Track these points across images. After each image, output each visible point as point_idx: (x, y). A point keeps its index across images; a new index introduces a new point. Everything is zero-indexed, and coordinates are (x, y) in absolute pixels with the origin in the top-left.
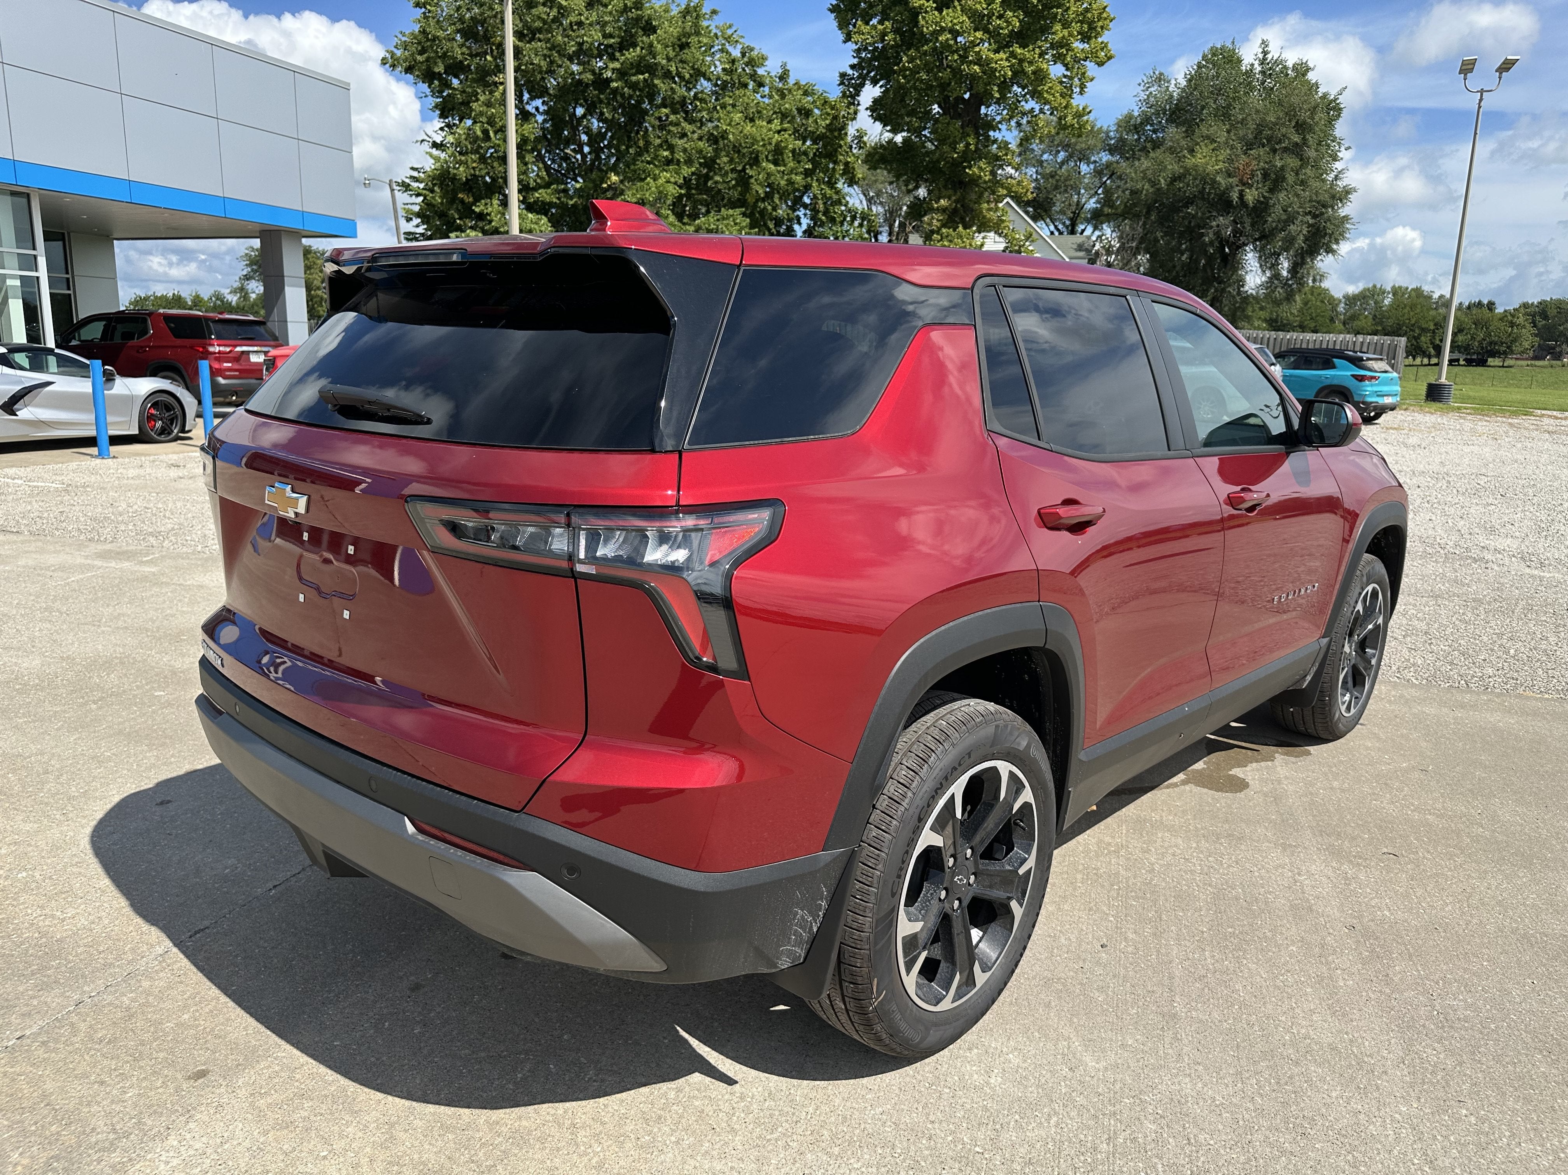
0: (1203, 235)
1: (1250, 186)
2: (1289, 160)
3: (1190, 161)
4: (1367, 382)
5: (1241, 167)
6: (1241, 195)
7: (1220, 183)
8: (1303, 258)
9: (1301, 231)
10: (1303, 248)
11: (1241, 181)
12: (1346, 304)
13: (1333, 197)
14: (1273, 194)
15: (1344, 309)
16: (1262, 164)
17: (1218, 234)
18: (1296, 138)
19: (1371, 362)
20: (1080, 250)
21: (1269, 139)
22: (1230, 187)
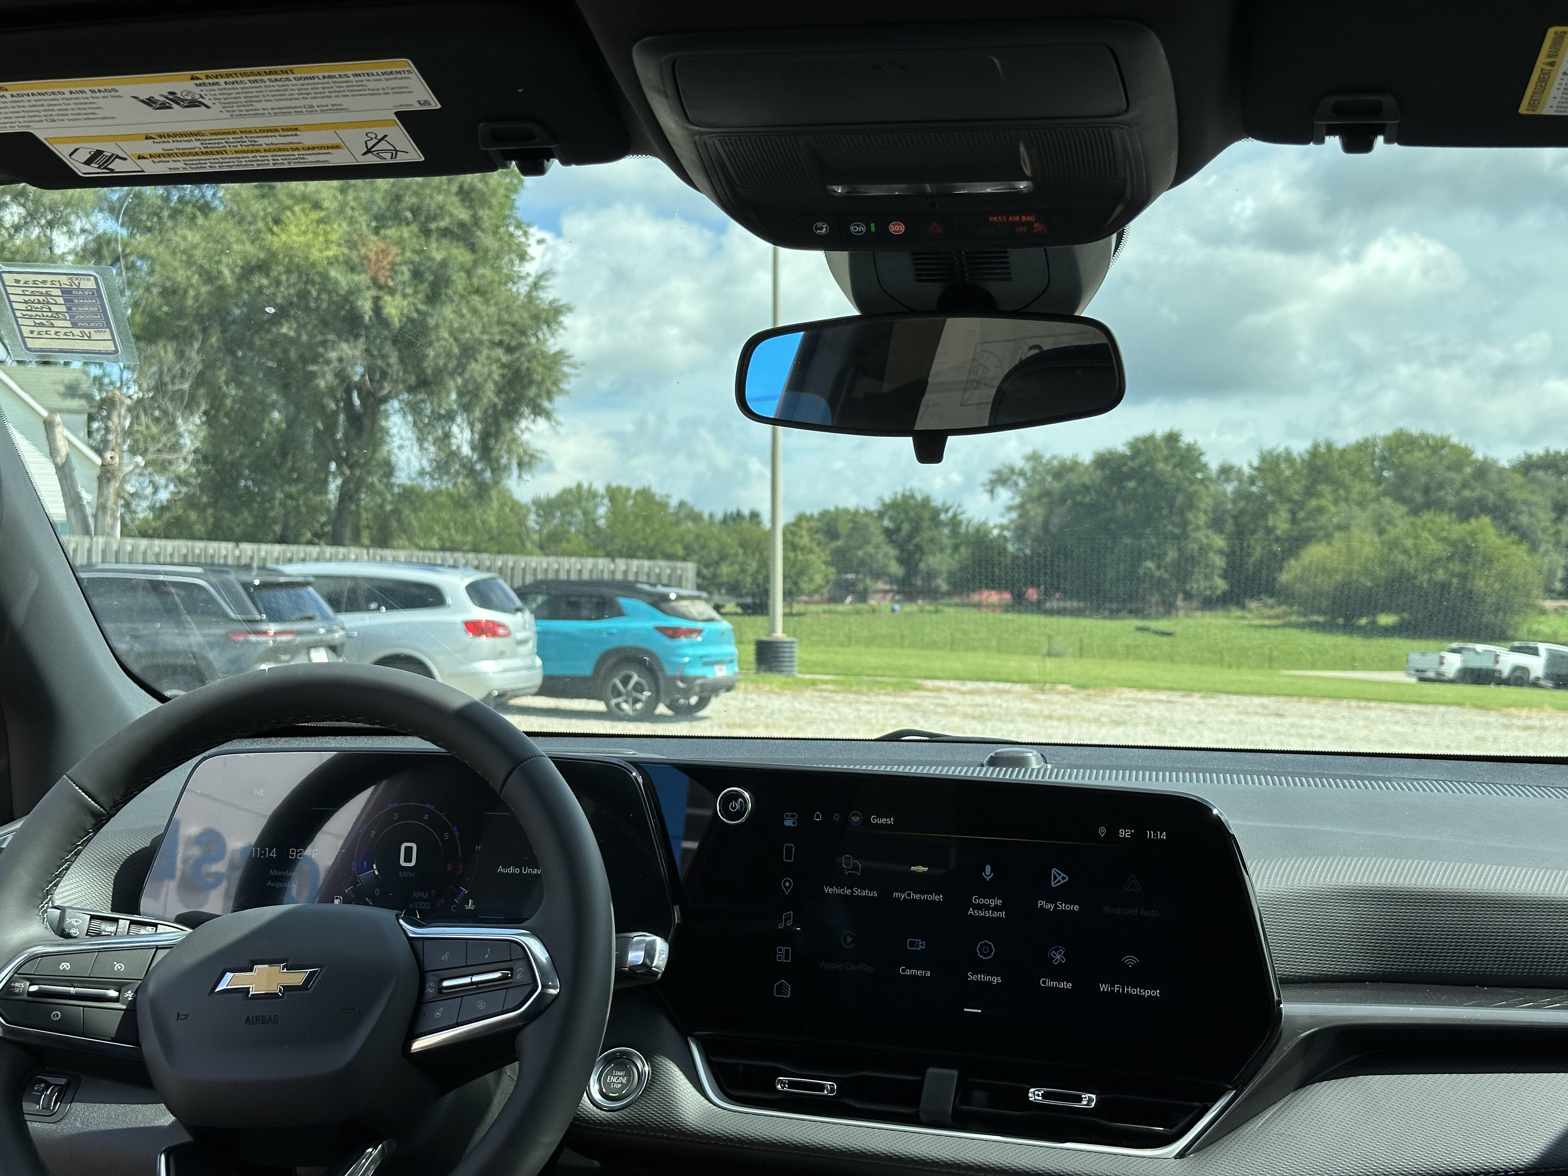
0: (313, 375)
1: (392, 292)
2: (455, 251)
3: (277, 241)
4: (683, 640)
5: (372, 256)
6: (377, 309)
7: (336, 283)
8: (497, 423)
9: (490, 375)
10: (495, 406)
11: (375, 281)
12: (538, 515)
13: (536, 317)
14: (433, 307)
15: (537, 523)
16: (408, 254)
17: (341, 375)
18: (464, 215)
19: (684, 603)
20: (73, 396)
21: (415, 211)
22: (354, 291)
